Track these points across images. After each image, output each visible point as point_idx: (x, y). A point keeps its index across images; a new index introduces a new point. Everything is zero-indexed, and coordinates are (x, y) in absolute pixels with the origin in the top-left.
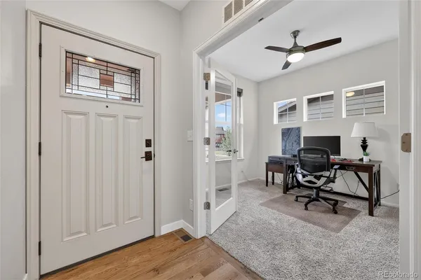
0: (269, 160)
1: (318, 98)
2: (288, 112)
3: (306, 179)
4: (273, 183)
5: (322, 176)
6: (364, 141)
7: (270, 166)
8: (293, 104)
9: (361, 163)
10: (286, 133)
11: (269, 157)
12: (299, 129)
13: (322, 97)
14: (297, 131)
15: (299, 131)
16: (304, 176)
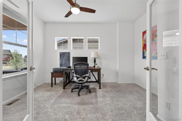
0: (53, 71)
1: (77, 39)
2: (63, 44)
3: (79, 79)
4: (55, 84)
5: (86, 77)
6: (95, 59)
7: (54, 74)
8: (66, 40)
9: (94, 68)
10: (62, 55)
11: (54, 69)
12: (69, 53)
13: (79, 39)
14: (68, 54)
15: (69, 54)
16: (77, 78)
